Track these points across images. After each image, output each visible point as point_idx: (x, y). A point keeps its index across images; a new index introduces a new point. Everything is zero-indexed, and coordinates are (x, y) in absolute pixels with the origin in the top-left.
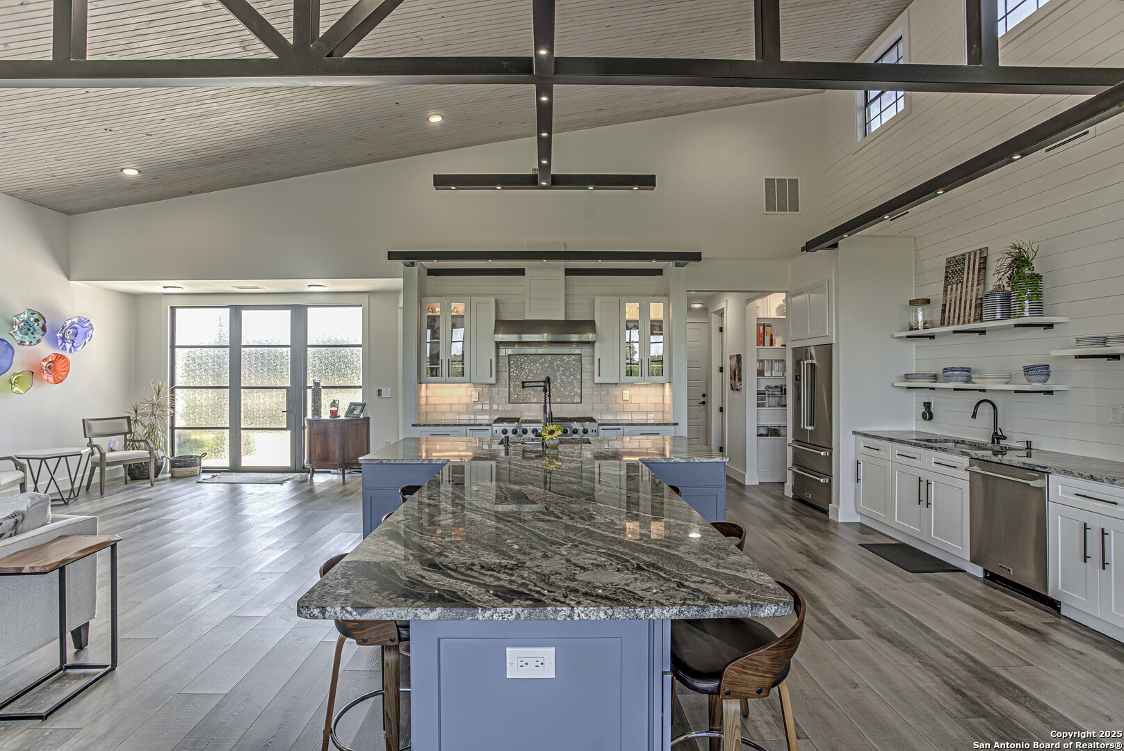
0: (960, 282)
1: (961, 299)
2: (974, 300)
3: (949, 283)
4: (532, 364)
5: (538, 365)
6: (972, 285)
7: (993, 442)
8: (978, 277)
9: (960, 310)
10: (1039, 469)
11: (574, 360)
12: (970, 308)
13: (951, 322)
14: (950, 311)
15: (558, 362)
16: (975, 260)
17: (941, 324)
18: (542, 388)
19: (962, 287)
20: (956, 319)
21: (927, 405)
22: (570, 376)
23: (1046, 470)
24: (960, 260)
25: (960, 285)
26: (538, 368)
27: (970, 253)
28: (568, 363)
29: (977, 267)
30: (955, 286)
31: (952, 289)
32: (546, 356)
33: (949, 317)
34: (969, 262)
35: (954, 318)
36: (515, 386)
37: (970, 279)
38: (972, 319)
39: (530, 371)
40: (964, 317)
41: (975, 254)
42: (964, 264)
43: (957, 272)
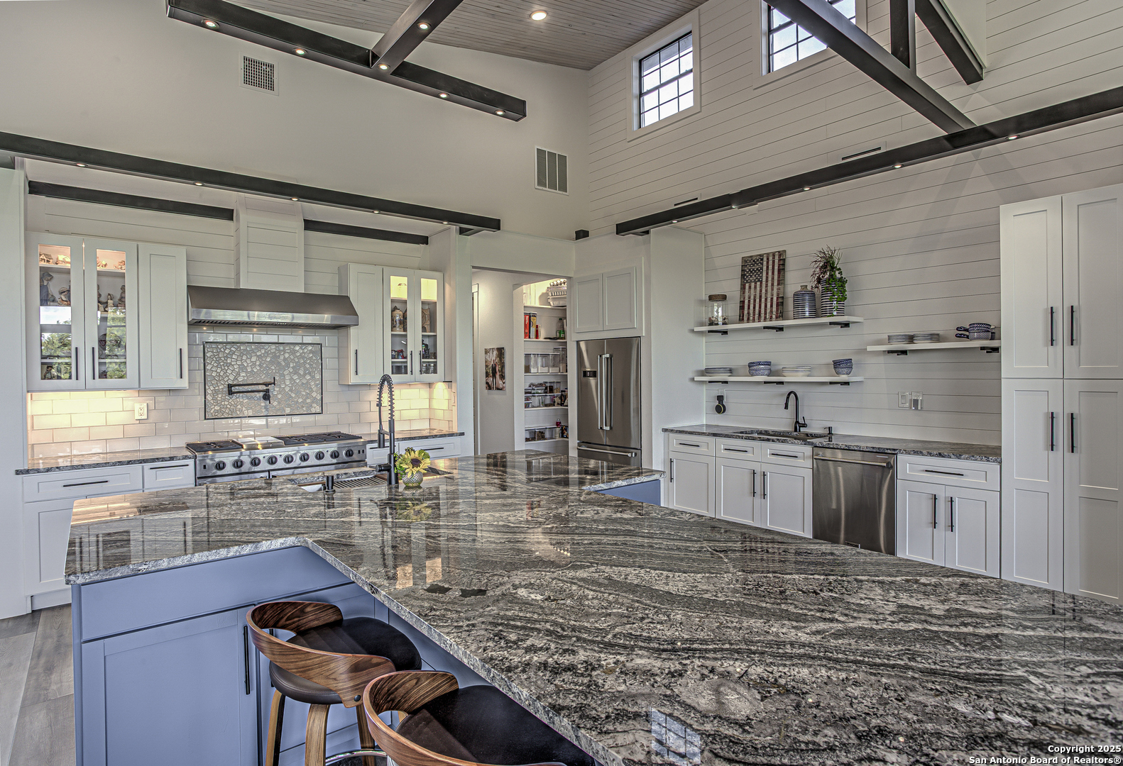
0: (759, 281)
1: (760, 297)
2: (775, 299)
3: (747, 281)
4: (244, 358)
5: (254, 359)
6: (773, 285)
7: (796, 430)
8: (779, 277)
9: (760, 307)
10: (889, 451)
11: (311, 352)
12: (772, 306)
13: (751, 318)
14: (749, 308)
15: (287, 355)
16: (774, 262)
17: (740, 320)
18: (262, 394)
19: (761, 286)
20: (757, 316)
21: (720, 398)
22: (305, 374)
23: (896, 452)
24: (758, 260)
25: (758, 283)
26: (254, 364)
27: (768, 254)
28: (301, 356)
29: (776, 268)
30: (753, 284)
31: (750, 287)
32: (266, 346)
33: (749, 313)
34: (768, 263)
35: (754, 315)
36: (216, 392)
37: (770, 279)
38: (774, 316)
39: (242, 368)
40: (765, 314)
41: (774, 255)
42: (762, 264)
43: (755, 271)
